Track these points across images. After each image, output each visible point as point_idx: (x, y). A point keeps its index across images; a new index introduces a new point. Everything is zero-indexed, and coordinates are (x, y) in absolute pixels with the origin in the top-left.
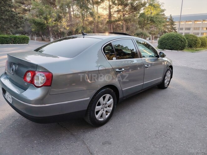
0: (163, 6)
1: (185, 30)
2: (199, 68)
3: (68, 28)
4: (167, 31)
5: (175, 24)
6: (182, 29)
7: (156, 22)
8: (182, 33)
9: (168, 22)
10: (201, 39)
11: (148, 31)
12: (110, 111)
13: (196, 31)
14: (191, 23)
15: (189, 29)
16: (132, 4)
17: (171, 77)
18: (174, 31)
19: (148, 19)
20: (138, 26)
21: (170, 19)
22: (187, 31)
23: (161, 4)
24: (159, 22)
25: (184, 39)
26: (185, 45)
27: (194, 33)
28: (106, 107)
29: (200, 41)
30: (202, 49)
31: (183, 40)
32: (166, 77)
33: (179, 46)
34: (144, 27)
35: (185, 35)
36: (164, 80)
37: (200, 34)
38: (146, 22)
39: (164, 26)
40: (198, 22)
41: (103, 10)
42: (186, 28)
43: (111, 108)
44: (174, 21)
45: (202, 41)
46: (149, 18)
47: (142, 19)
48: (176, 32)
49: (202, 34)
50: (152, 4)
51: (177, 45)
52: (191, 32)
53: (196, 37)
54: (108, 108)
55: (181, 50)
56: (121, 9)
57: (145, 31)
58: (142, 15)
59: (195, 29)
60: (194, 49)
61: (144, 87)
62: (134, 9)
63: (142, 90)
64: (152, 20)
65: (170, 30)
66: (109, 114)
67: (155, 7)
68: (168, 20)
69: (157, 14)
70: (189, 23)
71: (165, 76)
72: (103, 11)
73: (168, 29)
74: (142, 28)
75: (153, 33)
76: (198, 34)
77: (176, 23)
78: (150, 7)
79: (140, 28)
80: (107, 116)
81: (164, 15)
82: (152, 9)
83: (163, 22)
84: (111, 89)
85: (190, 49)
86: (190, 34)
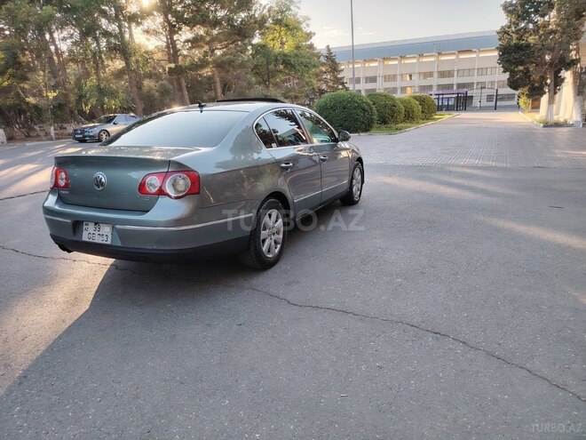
0: (308, 25)
1: (366, 82)
2: (409, 163)
3: (51, 95)
4: (324, 87)
5: (342, 70)
6: (358, 81)
7: (298, 68)
8: (360, 91)
9: (325, 64)
10: (402, 101)
11: (279, 91)
12: (281, 241)
13: (389, 85)
14: (375, 64)
15: (373, 80)
16: (230, 20)
17: (363, 182)
18: (340, 87)
19: (276, 60)
20: (254, 79)
21: (327, 57)
22: (370, 86)
23: (301, 20)
24: (305, 66)
25: (368, 105)
26: (371, 119)
27: (385, 89)
28: (274, 234)
29: (402, 106)
30: (409, 125)
31: (366, 107)
32: (354, 181)
33: (360, 122)
34: (268, 81)
35: (369, 96)
36: (351, 186)
37: (399, 91)
38: (271, 67)
39: (317, 75)
40: (391, 63)
41: (148, 36)
42: (366, 78)
43: (281, 236)
44: (337, 61)
45: (406, 107)
46: (279, 58)
47: (261, 60)
48: (347, 89)
49: (404, 89)
50: (281, 20)
51: (356, 120)
52: (380, 87)
53: (393, 99)
54: (277, 236)
55: (366, 130)
56: (205, 35)
57: (273, 92)
58: (260, 49)
59: (387, 78)
60: (393, 125)
61: (324, 199)
62: (239, 34)
63: (321, 204)
64: (287, 61)
65: (331, 84)
66: (279, 246)
67: (291, 27)
68: (323, 60)
69: (298, 47)
70: (373, 64)
71: (352, 178)
72: (148, 40)
73: (326, 82)
74: (265, 82)
75: (292, 94)
76: (394, 90)
77: (343, 67)
78: (277, 27)
79: (259, 83)
80: (277, 251)
81: (311, 46)
82: (282, 33)
83: (314, 66)
84: (278, 199)
85: (383, 126)
86: (378, 91)
